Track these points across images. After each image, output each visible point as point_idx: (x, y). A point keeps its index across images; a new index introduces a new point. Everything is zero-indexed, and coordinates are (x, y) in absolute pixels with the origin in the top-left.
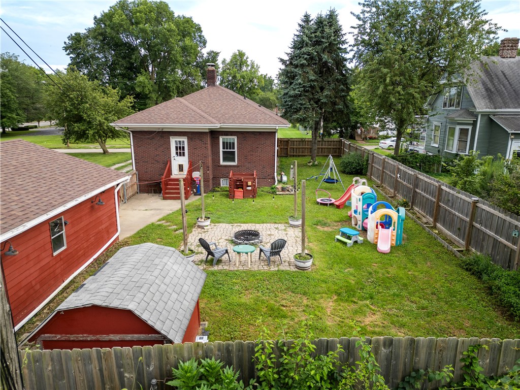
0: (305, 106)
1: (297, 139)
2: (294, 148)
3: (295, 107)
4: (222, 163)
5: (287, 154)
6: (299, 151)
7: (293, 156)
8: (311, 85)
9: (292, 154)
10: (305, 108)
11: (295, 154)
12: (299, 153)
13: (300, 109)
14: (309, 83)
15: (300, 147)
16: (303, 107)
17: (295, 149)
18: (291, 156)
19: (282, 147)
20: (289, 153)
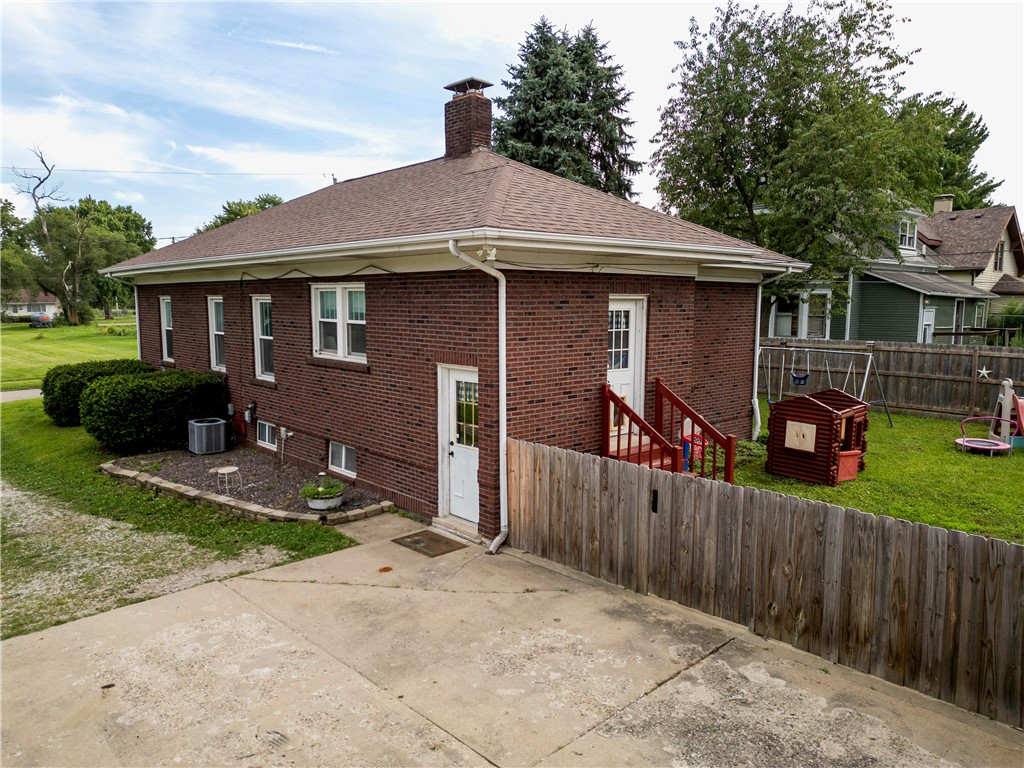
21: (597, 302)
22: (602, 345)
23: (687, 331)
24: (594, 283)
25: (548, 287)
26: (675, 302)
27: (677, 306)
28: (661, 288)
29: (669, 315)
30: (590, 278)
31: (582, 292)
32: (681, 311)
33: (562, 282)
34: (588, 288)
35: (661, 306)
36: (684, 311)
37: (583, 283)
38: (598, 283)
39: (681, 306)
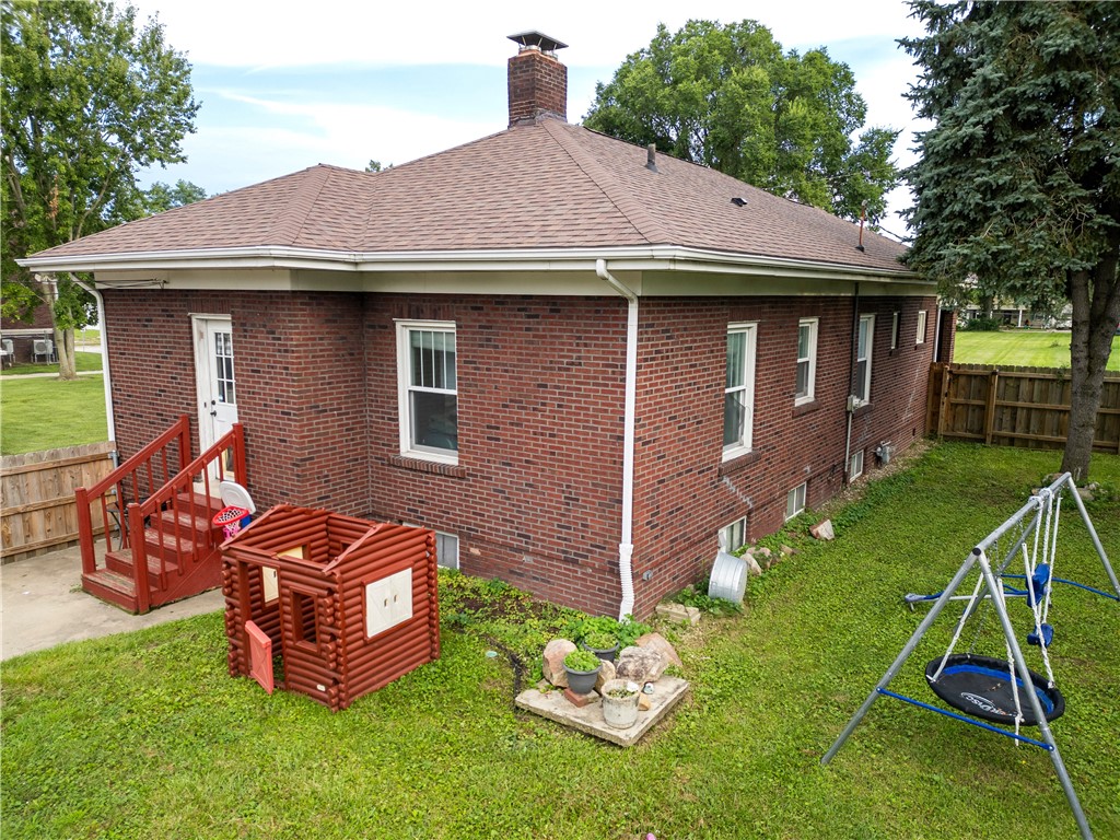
0: (1010, 199)
1: (1034, 369)
2: (1015, 409)
3: (957, 207)
4: (408, 448)
5: (981, 430)
6: (1042, 422)
7: (1012, 441)
8: (1056, 85)
9: (1004, 432)
10: (1013, 207)
11: (1019, 433)
12: (1042, 431)
13: (986, 213)
14: (1044, 78)
15: (1047, 406)
16: (998, 203)
17: (1021, 415)
18: (998, 440)
19: (961, 400)
20: (991, 430)
21: (177, 322)
22: (185, 370)
23: (286, 369)
24: (172, 301)
25: (136, 305)
26: (264, 326)
27: (268, 333)
28: (244, 307)
29: (257, 343)
30: (168, 296)
31: (163, 310)
32: (274, 339)
33: (145, 300)
34: (167, 306)
35: (245, 331)
36: (279, 339)
37: (163, 300)
38: (175, 300)
39: (273, 333)
